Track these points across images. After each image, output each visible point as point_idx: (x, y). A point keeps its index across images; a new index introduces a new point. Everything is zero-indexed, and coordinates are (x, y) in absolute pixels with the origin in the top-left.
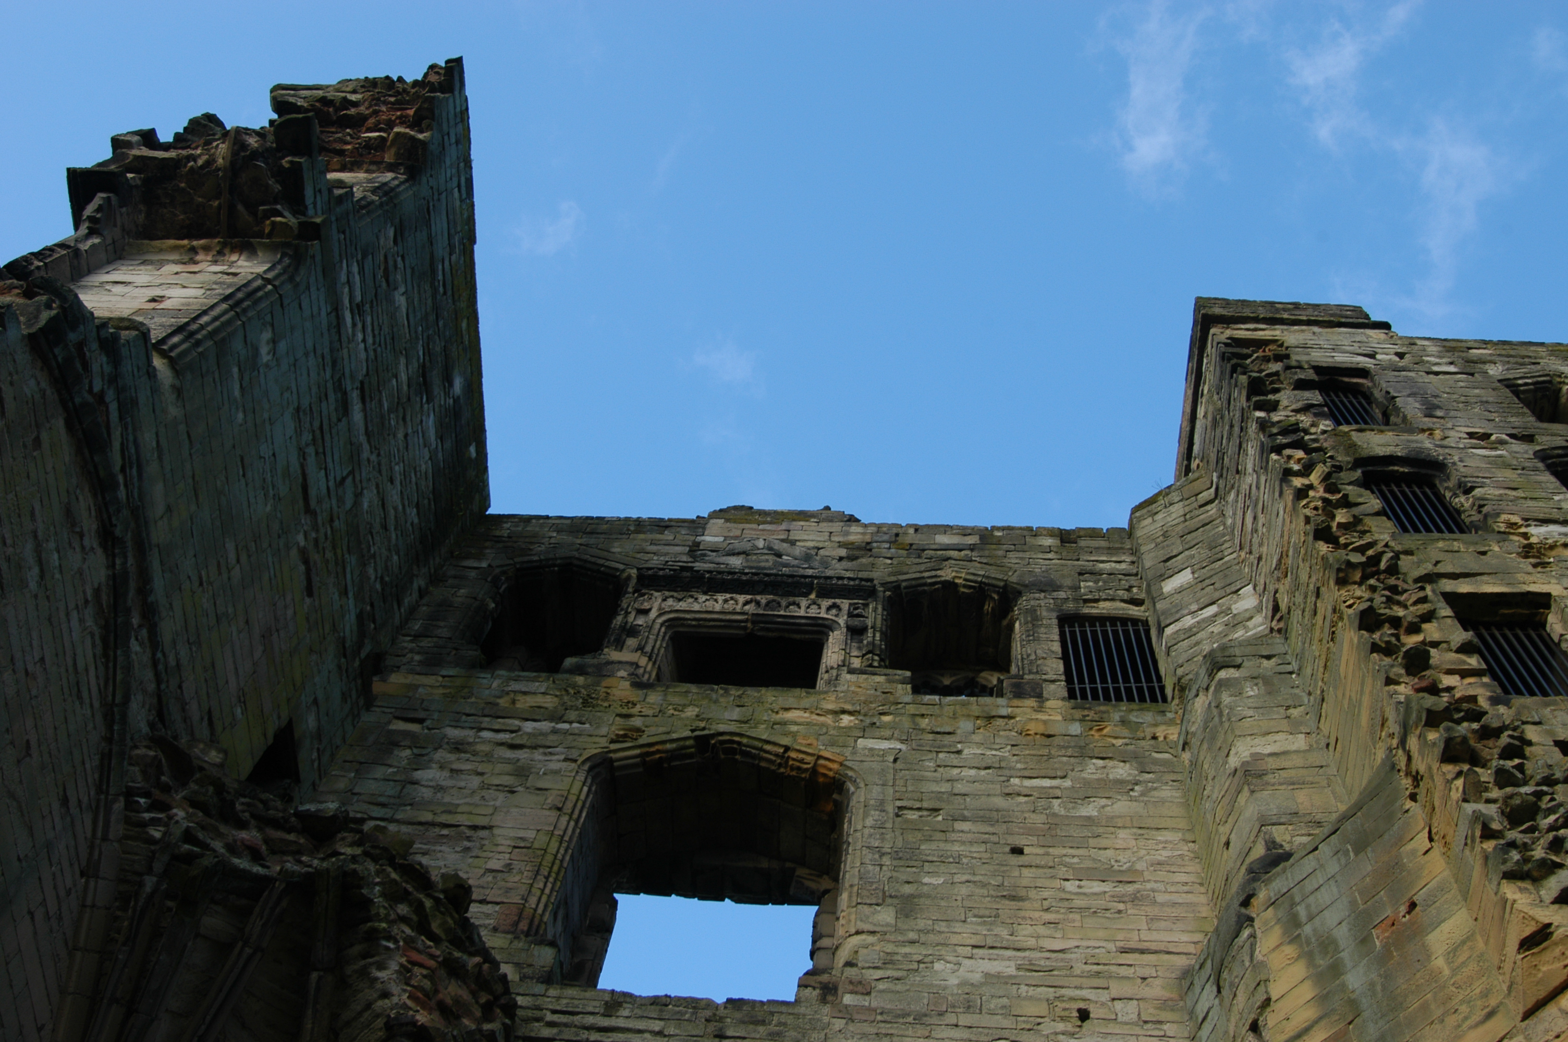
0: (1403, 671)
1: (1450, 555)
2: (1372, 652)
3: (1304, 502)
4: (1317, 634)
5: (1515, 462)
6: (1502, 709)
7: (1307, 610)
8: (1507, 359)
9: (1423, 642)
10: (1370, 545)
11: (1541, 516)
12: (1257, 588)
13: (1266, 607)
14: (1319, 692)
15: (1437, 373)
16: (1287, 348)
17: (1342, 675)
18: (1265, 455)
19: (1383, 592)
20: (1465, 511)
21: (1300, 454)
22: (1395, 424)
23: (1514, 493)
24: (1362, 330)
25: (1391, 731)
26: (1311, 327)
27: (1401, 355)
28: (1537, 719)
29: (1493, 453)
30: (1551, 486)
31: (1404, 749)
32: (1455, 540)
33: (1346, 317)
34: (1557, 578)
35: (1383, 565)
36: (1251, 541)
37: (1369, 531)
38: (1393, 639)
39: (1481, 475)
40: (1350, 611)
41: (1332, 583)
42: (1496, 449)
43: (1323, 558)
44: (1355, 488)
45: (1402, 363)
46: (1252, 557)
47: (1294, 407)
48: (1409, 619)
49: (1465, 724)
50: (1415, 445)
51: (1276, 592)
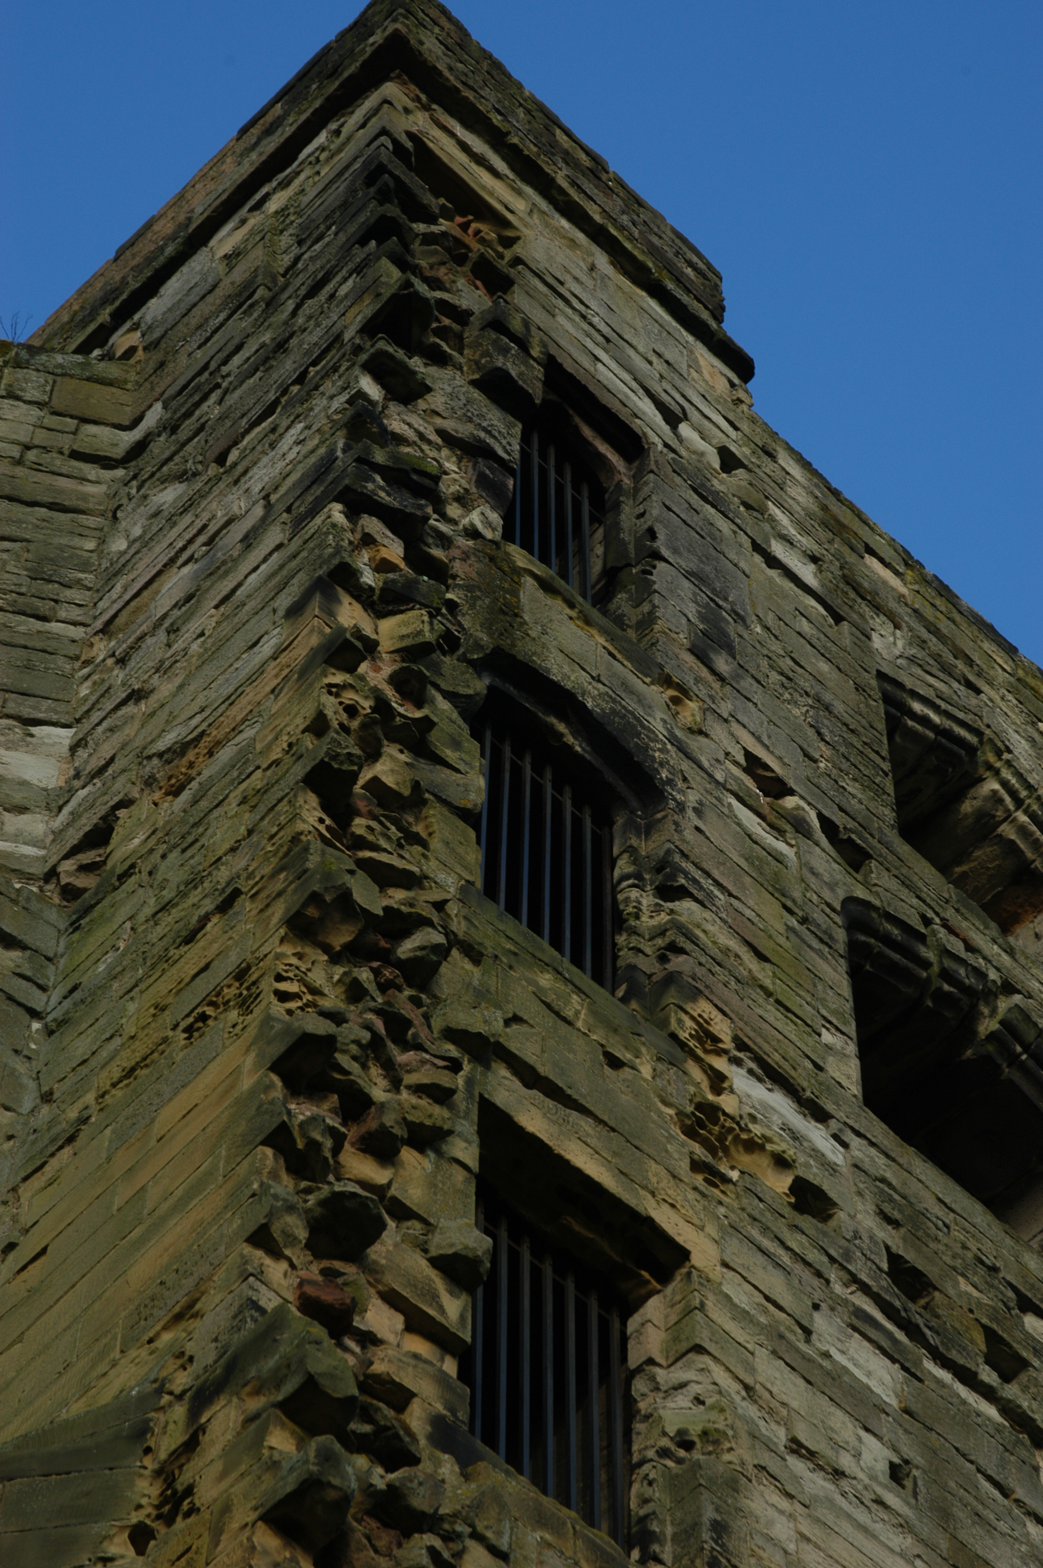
0: (302, 1234)
1: (551, 1019)
2: (265, 1142)
3: (338, 678)
4: (163, 986)
5: (797, 895)
6: (448, 1468)
7: (176, 913)
8: (925, 635)
9: (380, 1191)
10: (409, 880)
11: (775, 1059)
12: (82, 753)
13: (75, 816)
14: (73, 1114)
15: (772, 562)
16: (517, 261)
17: (157, 1129)
18: (318, 490)
19: (370, 1016)
20: (634, 932)
21: (394, 550)
22: (619, 621)
23: (751, 963)
24: (691, 339)
25: (190, 1348)
26: (595, 248)
27: (729, 462)
28: (503, 1544)
29: (770, 840)
30: (834, 1003)
31: (194, 1413)
32: (579, 990)
33: (679, 280)
34: (721, 1228)
35: (407, 948)
36: (141, 638)
37: (424, 844)
38: (328, 1143)
39: (716, 874)
40: (278, 1009)
41: (279, 911)
42: (780, 833)
43: (295, 839)
44: (455, 715)
45: (724, 483)
46: (119, 675)
47: (449, 425)
48: (389, 1120)
49: (362, 1461)
50: (632, 705)
51: (126, 803)
